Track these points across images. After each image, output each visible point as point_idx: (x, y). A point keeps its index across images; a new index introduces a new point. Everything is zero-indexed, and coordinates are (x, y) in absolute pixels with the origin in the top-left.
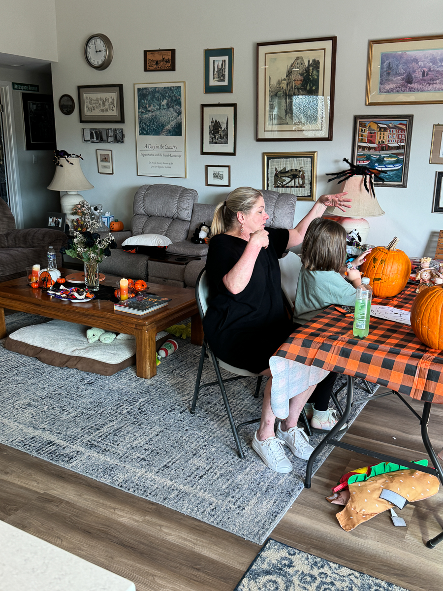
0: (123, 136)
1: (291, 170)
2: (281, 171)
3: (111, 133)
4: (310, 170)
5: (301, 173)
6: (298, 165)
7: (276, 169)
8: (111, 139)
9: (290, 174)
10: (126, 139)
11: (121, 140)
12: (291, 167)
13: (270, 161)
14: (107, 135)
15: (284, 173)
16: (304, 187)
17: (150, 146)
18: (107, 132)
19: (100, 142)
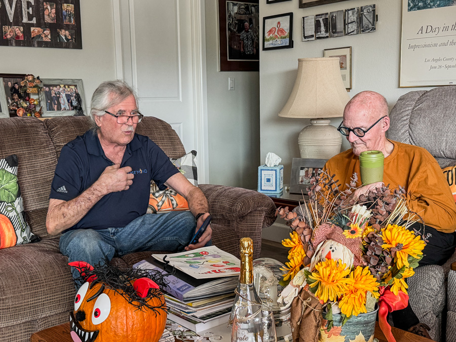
0: (375, 18)
3: (352, 17)
8: (352, 27)
10: (380, 24)
11: (370, 26)
14: (345, 21)
17: (429, 28)
18: (345, 16)
19: (331, 37)
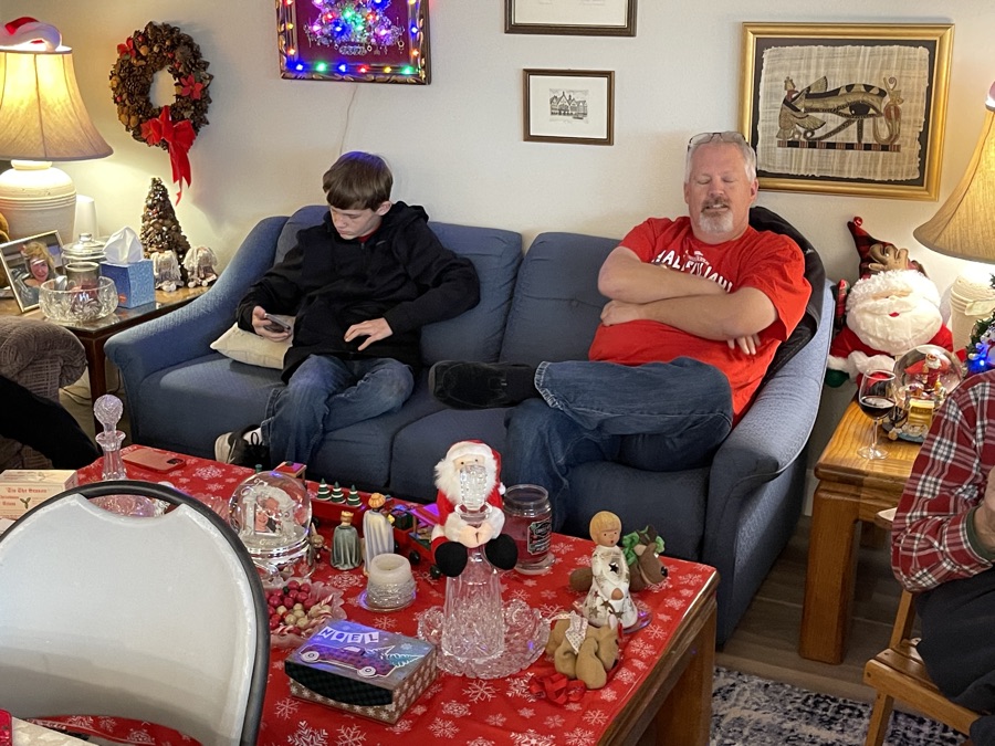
1: (849, 88)
2: (809, 88)
4: (924, 90)
5: (887, 99)
6: (876, 72)
7: (789, 81)
9: (842, 103)
12: (850, 76)
13: (767, 54)
15: (820, 95)
16: (898, 149)
